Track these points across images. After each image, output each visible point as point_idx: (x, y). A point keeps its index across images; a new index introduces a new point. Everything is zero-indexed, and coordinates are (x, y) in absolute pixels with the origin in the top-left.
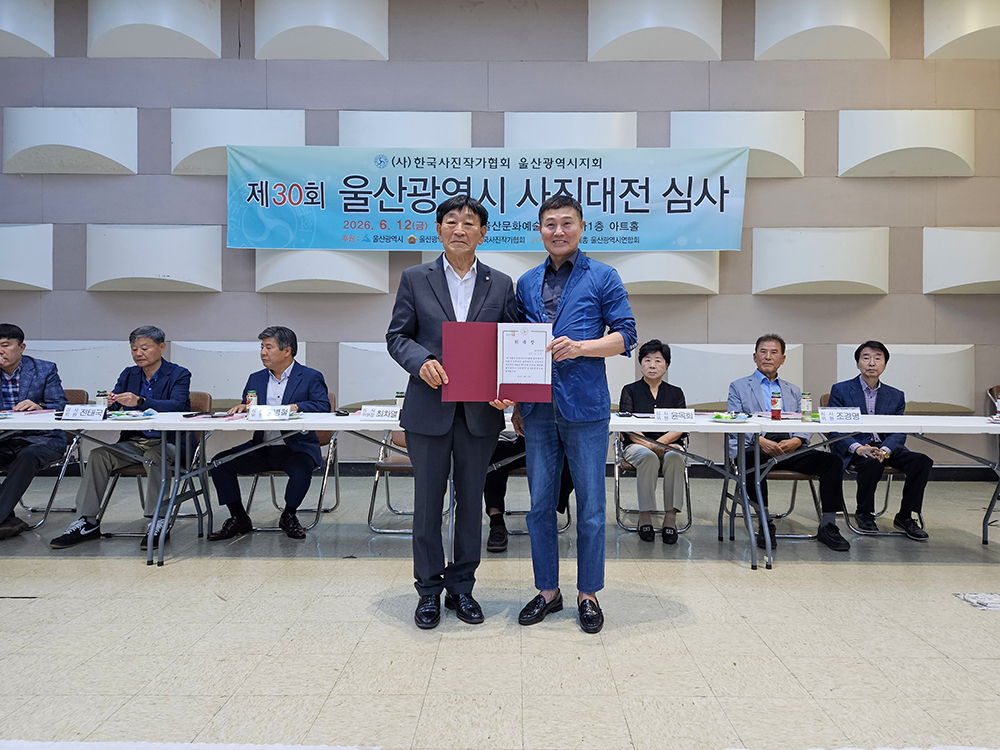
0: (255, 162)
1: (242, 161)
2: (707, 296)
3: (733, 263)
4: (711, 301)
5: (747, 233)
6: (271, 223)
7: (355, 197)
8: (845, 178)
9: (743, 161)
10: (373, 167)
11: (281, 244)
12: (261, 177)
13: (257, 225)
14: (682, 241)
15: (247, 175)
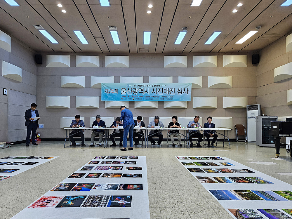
0: (106, 86)
1: (104, 86)
2: (185, 109)
3: (190, 103)
4: (186, 109)
5: (192, 97)
6: (109, 96)
9: (191, 85)
10: (127, 86)
11: (110, 100)
12: (107, 88)
13: (106, 97)
14: (180, 99)
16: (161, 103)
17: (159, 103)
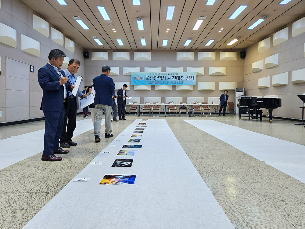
0: (135, 74)
1: (133, 74)
2: (192, 91)
3: (195, 87)
5: (197, 83)
6: (137, 82)
7: (147, 78)
8: (209, 76)
9: (196, 74)
10: (149, 75)
11: (138, 84)
12: (136, 76)
13: (135, 82)
14: (188, 84)
15: (134, 76)
16: (174, 87)
17: (173, 86)
